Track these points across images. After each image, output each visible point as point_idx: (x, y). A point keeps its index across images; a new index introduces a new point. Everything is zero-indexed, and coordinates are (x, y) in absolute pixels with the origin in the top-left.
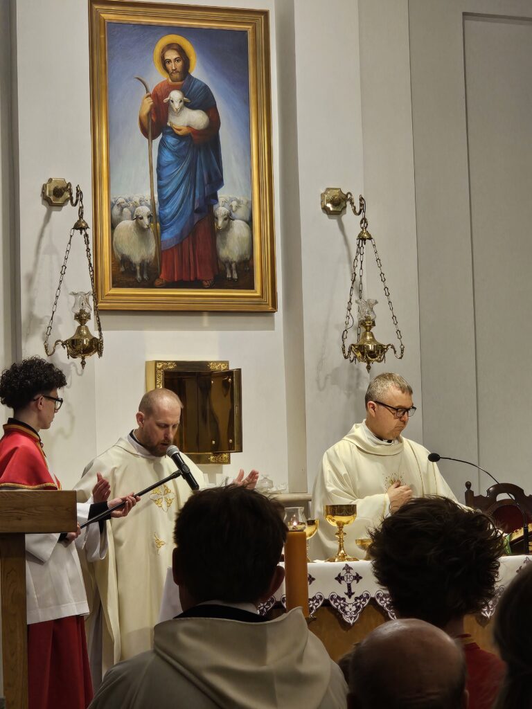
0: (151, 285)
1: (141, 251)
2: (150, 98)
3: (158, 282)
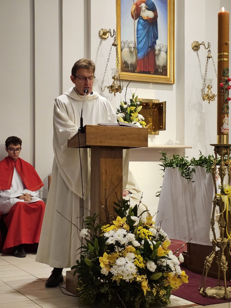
0: (134, 72)
1: (131, 60)
2: (135, 5)
3: (136, 71)
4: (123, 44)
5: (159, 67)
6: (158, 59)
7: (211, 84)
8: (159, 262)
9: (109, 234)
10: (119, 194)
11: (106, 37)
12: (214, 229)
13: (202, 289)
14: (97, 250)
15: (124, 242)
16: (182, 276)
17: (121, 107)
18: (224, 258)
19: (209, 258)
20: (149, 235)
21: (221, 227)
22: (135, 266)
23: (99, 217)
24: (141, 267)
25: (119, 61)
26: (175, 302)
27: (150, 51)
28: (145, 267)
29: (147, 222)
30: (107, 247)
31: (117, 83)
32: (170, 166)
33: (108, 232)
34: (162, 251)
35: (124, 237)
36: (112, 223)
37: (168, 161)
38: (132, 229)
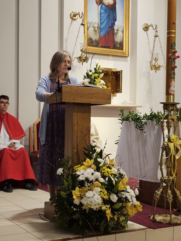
0: (97, 47)
1: (95, 37)
3: (99, 46)
4: (89, 25)
5: (117, 43)
6: (116, 37)
7: (157, 57)
8: (120, 195)
9: (80, 172)
10: (87, 141)
11: (76, 18)
12: (162, 169)
13: (152, 216)
14: (71, 185)
15: (92, 179)
16: (137, 206)
17: (87, 74)
18: (169, 191)
19: (157, 192)
20: (111, 173)
21: (167, 167)
22: (101, 197)
23: (71, 159)
24: (105, 198)
25: (86, 38)
26: (131, 226)
27: (110, 30)
28: (108, 198)
29: (110, 163)
30: (78, 183)
31: (84, 54)
32: (127, 120)
33: (79, 171)
34: (122, 186)
35: (92, 175)
36: (83, 163)
37: (125, 116)
38: (98, 169)
